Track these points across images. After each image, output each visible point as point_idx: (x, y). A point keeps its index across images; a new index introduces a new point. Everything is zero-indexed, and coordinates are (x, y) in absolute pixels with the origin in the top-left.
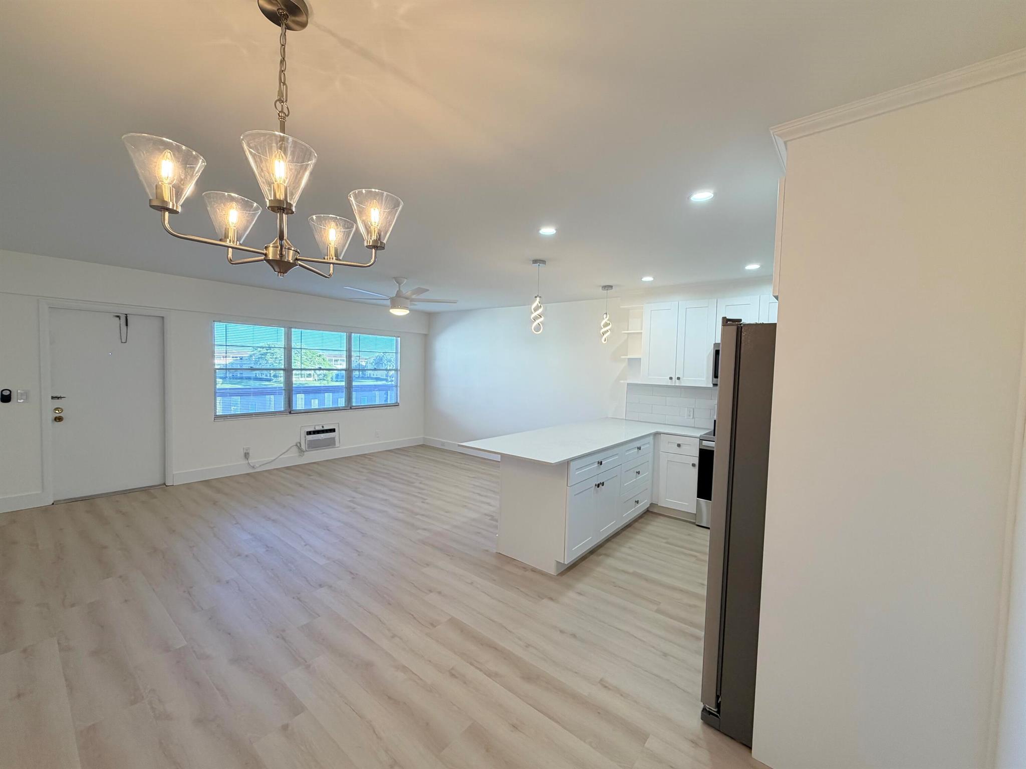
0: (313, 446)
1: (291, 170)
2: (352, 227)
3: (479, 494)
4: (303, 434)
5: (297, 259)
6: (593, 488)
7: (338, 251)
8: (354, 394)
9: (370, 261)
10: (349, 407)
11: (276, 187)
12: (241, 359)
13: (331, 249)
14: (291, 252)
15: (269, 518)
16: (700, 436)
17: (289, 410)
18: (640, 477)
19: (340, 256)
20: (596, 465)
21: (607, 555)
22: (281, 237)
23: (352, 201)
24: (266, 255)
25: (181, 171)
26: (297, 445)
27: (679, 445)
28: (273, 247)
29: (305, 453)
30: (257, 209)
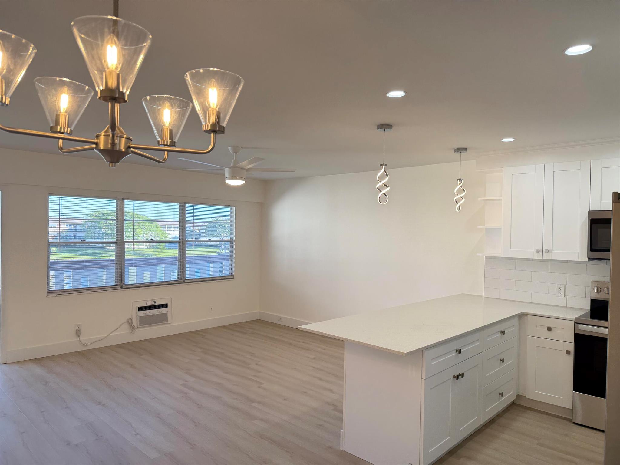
0: (144, 322)
1: (124, 56)
2: (188, 105)
3: (320, 379)
4: (135, 310)
5: (129, 147)
6: (451, 380)
7: (174, 132)
8: (188, 267)
9: (208, 148)
10: (182, 280)
11: (108, 74)
12: (75, 227)
13: (166, 131)
14: (123, 140)
15: (100, 403)
16: (576, 319)
17: (121, 285)
18: (504, 365)
19: (175, 138)
20: (454, 354)
21: (469, 458)
22: (113, 127)
23: (188, 80)
24: (97, 144)
25: (10, 62)
26: (128, 322)
27: (549, 329)
28: (104, 136)
29: (136, 330)
30: (88, 92)
